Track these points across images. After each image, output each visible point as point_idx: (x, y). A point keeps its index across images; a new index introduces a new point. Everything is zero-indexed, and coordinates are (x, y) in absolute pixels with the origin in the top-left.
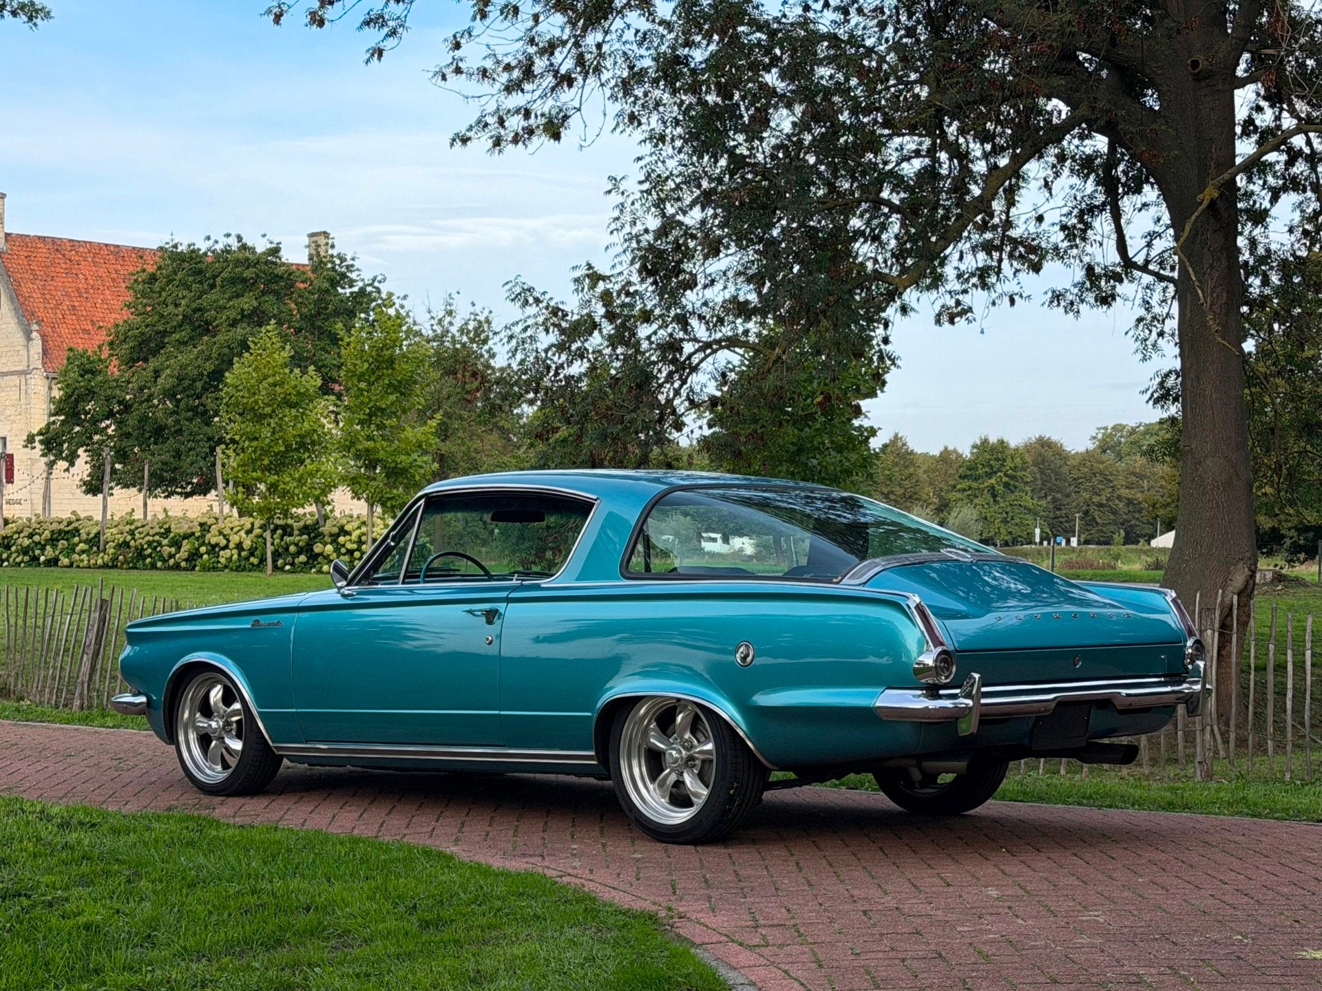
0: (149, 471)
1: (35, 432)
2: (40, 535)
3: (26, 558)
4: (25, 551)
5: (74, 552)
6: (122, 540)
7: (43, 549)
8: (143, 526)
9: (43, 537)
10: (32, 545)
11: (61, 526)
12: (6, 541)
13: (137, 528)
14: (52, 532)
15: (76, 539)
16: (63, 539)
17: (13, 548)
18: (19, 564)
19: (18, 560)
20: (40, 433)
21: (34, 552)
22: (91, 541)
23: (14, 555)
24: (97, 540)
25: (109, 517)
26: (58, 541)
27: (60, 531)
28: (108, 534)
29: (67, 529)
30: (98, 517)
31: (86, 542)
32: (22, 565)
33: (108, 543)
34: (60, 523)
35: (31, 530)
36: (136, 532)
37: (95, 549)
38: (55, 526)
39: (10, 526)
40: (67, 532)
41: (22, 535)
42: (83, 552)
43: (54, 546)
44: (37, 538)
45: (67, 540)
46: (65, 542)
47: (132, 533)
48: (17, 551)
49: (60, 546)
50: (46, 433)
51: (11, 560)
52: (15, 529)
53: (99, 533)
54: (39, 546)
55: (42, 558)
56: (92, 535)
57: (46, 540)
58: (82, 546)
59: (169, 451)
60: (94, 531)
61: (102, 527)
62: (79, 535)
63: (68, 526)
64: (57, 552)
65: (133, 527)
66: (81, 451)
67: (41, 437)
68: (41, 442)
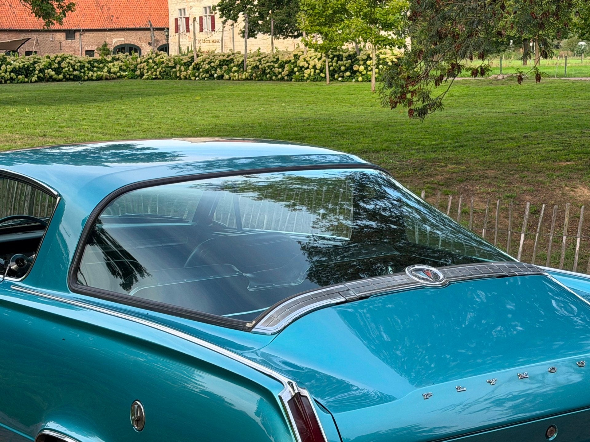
0: (274, 25)
1: (216, 4)
2: (214, 62)
3: (208, 75)
4: (207, 71)
5: (231, 71)
6: (255, 65)
7: (216, 70)
8: (265, 57)
9: (215, 64)
10: (210, 68)
11: (225, 58)
12: (197, 66)
13: (262, 58)
14: (220, 61)
15: (232, 65)
16: (225, 65)
17: (201, 70)
18: (204, 79)
19: (204, 76)
20: (219, 5)
21: (211, 72)
22: (239, 65)
23: (202, 74)
24: (242, 65)
25: (248, 52)
26: (223, 65)
27: (224, 60)
28: (247, 62)
29: (227, 59)
30: (243, 52)
31: (237, 66)
32: (206, 79)
33: (248, 66)
34: (224, 56)
35: (209, 60)
36: (262, 60)
37: (242, 69)
38: (221, 58)
39: (199, 58)
40: (228, 61)
41: (205, 63)
42: (236, 71)
43: (221, 68)
44: (212, 64)
45: (227, 65)
46: (226, 66)
47: (260, 60)
48: (203, 71)
49: (224, 69)
50: (222, 5)
51: (200, 76)
52: (202, 60)
53: (243, 61)
54: (214, 69)
55: (215, 75)
56: (240, 62)
57: (217, 66)
58: (235, 68)
59: (284, 13)
60: (241, 60)
61: (245, 58)
62: (233, 63)
63: (228, 57)
64: (223, 72)
65: (260, 58)
66: (241, 14)
67: (219, 8)
68: (220, 10)
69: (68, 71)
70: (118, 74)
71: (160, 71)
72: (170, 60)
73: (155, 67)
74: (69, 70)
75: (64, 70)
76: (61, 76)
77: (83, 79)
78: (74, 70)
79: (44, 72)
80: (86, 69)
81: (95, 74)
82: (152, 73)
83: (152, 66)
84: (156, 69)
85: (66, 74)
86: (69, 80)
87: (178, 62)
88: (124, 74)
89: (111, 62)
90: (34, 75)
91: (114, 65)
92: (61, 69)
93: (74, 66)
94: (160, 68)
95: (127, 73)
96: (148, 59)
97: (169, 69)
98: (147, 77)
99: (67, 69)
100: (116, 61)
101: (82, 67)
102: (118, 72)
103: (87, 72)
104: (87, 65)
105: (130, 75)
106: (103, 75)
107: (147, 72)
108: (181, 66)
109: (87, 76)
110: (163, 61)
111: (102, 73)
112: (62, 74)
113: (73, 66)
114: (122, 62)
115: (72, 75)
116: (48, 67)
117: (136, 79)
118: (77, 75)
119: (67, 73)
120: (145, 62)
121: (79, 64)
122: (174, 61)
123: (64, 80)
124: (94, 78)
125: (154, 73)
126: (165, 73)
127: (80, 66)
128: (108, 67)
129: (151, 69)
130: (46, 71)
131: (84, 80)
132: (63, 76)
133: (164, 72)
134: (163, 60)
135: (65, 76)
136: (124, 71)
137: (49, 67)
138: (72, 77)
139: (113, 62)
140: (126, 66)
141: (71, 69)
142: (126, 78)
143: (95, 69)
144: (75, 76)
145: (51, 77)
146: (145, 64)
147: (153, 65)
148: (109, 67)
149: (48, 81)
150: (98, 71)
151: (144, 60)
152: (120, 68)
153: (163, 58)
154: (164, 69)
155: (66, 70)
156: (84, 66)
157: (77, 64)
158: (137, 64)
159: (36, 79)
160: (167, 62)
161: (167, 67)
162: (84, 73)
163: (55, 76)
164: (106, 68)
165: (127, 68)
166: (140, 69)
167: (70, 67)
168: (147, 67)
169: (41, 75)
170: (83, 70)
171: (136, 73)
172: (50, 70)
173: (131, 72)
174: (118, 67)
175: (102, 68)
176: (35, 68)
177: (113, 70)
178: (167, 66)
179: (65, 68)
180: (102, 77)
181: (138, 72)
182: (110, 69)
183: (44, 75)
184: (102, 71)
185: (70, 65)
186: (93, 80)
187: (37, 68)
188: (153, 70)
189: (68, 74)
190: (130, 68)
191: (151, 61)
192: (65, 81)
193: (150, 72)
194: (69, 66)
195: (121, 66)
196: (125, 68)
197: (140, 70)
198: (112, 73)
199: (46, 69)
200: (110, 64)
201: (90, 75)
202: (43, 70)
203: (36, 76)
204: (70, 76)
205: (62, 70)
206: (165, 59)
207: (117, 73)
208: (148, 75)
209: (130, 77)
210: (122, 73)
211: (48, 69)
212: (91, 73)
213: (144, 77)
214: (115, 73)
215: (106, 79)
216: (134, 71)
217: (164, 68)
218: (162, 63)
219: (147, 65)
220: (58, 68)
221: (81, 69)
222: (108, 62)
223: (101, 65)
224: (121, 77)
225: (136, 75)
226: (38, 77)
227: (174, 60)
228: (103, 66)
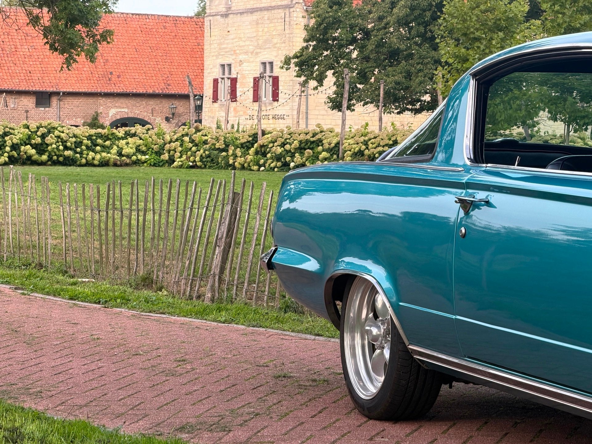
0: (384, 89)
1: (291, 55)
2: (290, 144)
3: (279, 164)
4: (278, 158)
5: (318, 158)
6: (357, 149)
7: (293, 156)
8: (375, 138)
9: (293, 146)
10: (284, 153)
11: (308, 137)
12: (263, 149)
13: (370, 140)
14: (301, 142)
15: (320, 148)
16: (309, 148)
17: (269, 155)
18: (273, 169)
19: (272, 165)
20: (296, 57)
21: (285, 159)
22: (331, 150)
23: (269, 161)
24: (337, 149)
25: (347, 129)
26: (305, 149)
27: (307, 141)
28: (346, 144)
29: (312, 139)
30: (338, 130)
31: (329, 150)
32: (276, 169)
33: (346, 151)
34: (306, 134)
35: (283, 140)
36: (369, 143)
37: (335, 156)
38: (302, 137)
39: (266, 136)
40: (313, 142)
41: (276, 144)
42: (326, 159)
43: (302, 154)
44: (287, 147)
45: (312, 149)
46: (310, 151)
47: (366, 143)
48: (272, 158)
49: (306, 155)
50: (301, 56)
51: (267, 165)
52: (270, 139)
53: (338, 143)
54: (289, 154)
55: (292, 164)
56: (333, 145)
57: (296, 149)
58: (324, 154)
59: (401, 73)
60: (334, 141)
61: (342, 138)
62: (322, 145)
63: (313, 137)
64: (304, 159)
65: (366, 138)
66: (330, 73)
67: (296, 60)
68: (296, 65)
69: (55, 150)
70: (134, 158)
71: (201, 156)
72: (217, 139)
73: (194, 149)
74: (57, 148)
75: (49, 148)
76: (45, 157)
77: (78, 163)
78: (66, 148)
79: (20, 149)
80: (84, 147)
81: (98, 157)
82: (188, 158)
83: (189, 147)
84: (195, 152)
85: (53, 154)
86: (56, 163)
87: (232, 142)
88: (143, 158)
89: (123, 138)
90: (3, 153)
91: (127, 143)
92: (45, 146)
93: (66, 142)
94: (202, 151)
95: (147, 157)
96: (183, 136)
97: (216, 152)
98: (180, 163)
99: (54, 146)
100: (131, 137)
101: (79, 144)
102: (134, 154)
103: (85, 152)
104: (85, 141)
105: (152, 160)
106: (110, 158)
107: (181, 157)
108: (235, 149)
109: (86, 158)
110: (207, 140)
111: (109, 155)
112: (47, 154)
113: (64, 142)
114: (141, 139)
115: (61, 156)
116: (25, 142)
117: (162, 166)
118: (69, 157)
119: (55, 153)
120: (177, 140)
121: (74, 140)
122: (224, 141)
123: (50, 163)
124: (96, 162)
125: (192, 159)
126: (208, 159)
127: (75, 142)
128: (118, 147)
129: (187, 152)
130: (23, 148)
131: (81, 165)
132: (48, 156)
133: (207, 158)
134: (206, 138)
135: (50, 158)
136: (144, 153)
137: (27, 142)
138: (61, 159)
139: (127, 139)
140: (146, 146)
141: (61, 148)
142: (145, 164)
143: (98, 148)
144: (66, 158)
145: (29, 158)
146: (178, 143)
147: (191, 145)
148: (120, 146)
149: (24, 164)
150: (102, 151)
151: (175, 137)
152: (136, 148)
153: (206, 135)
154: (207, 153)
155: (54, 148)
156: (81, 143)
157: (71, 139)
158: (165, 144)
159: (7, 159)
160: (214, 141)
161: (213, 150)
162: (81, 153)
163: (36, 157)
164: (115, 147)
165: (148, 149)
166: (169, 151)
167: (60, 143)
168: (180, 149)
169: (14, 153)
170: (78, 150)
171: (162, 157)
172: (29, 146)
173: (154, 155)
174: (134, 146)
175: (108, 147)
176: (5, 142)
177: (127, 150)
178: (213, 147)
179: (51, 145)
180: (108, 161)
181: (166, 157)
182: (122, 149)
183: (18, 155)
184: (108, 153)
185: (59, 140)
186: (94, 166)
187: (9, 143)
188: (189, 153)
189: (56, 155)
190: (153, 149)
191: (187, 139)
192: (51, 165)
193: (184, 157)
194: (58, 142)
195: (139, 146)
196: (144, 149)
197: (169, 153)
198: (123, 156)
199: (22, 145)
200: (121, 141)
201: (90, 157)
202: (17, 147)
203: (6, 154)
204: (58, 159)
205: (47, 148)
206: (209, 136)
207: (132, 156)
208: (181, 161)
209: (152, 164)
210: (139, 157)
211: (26, 144)
212: (91, 154)
213: (175, 163)
214: (128, 156)
215: (115, 165)
216: (159, 153)
217: (209, 150)
218: (205, 142)
219: (181, 145)
220: (41, 144)
221: (76, 147)
222: (119, 139)
223: (108, 143)
224: (137, 163)
225: (163, 160)
226: (9, 157)
227: (225, 138)
228: (111, 144)
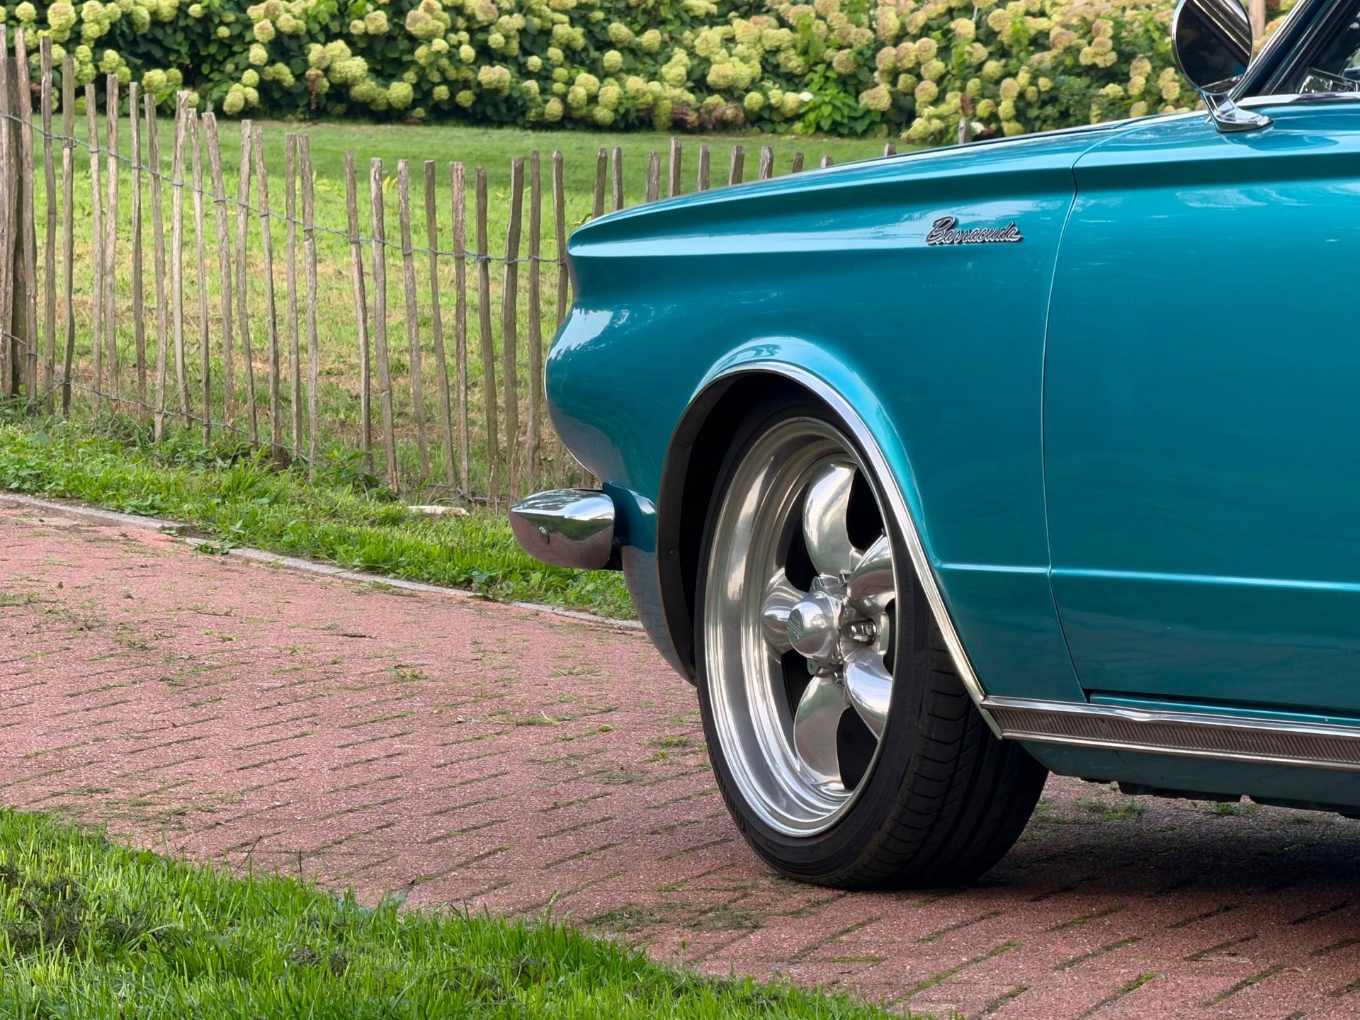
69: (444, 62)
70: (754, 99)
71: (1021, 95)
72: (1088, 30)
73: (993, 67)
74: (452, 54)
75: (421, 52)
76: (400, 90)
77: (532, 115)
78: (486, 54)
79: (302, 52)
80: (555, 53)
81: (611, 91)
82: (968, 106)
83: (975, 61)
84: (998, 82)
85: (436, 77)
86: (444, 114)
87: (1143, 42)
88: (791, 100)
89: (711, 20)
90: (240, 69)
91: (730, 41)
92: (403, 44)
93: (485, 29)
94: (1024, 77)
95: (806, 96)
96: (951, 13)
97: (1078, 83)
98: (937, 124)
99: (439, 44)
100: (745, 16)
101: (536, 39)
102: (755, 85)
103: (561, 73)
104: (563, 30)
105: (827, 110)
106: (657, 99)
107: (938, 100)
108: (1157, 71)
109: (563, 98)
110: (1045, 34)
111: (655, 86)
112: (410, 75)
113: (478, 30)
114: (782, 23)
115: (466, 85)
116: (325, 29)
117: (864, 134)
118: (496, 91)
119: (442, 72)
120: (926, 30)
121: (517, 21)
122: (1115, 38)
123: (420, 112)
124: (603, 114)
125: (983, 107)
126: (1050, 110)
127: (523, 32)
128: (691, 53)
129: (965, 80)
130: (315, 51)
131: (543, 125)
132: (416, 87)
133: (1044, 104)
134: (1042, 23)
135: (422, 92)
136: (793, 81)
137: (335, 27)
138: (465, 97)
139: (728, 22)
140: (805, 52)
141: (467, 52)
142: (798, 126)
143: (613, 57)
144: (487, 95)
145: (341, 91)
146: (930, 43)
147: (981, 51)
148: (701, 51)
149: (318, 113)
150: (629, 71)
151: (921, 18)
152: (764, 62)
153: (1042, 14)
154: (1044, 83)
155: (438, 53)
156: (546, 33)
157: (505, 18)
158: (879, 45)
159: (253, 95)
160: (1074, 38)
161: (1068, 72)
162: (544, 77)
163: (366, 88)
164: (680, 55)
165: (811, 68)
166: (894, 75)
167: (464, 36)
168: (938, 66)
169: (283, 72)
170: (534, 62)
171: (866, 99)
172: (340, 44)
173: (832, 91)
174: (756, 53)
175: (652, 55)
176: (249, 25)
177: (724, 69)
178: (1069, 61)
179: (429, 39)
180: (651, 109)
181: (878, 97)
182: (707, 61)
183: (299, 77)
184: (653, 76)
185: (461, 22)
186: (596, 127)
187: (262, 29)
188: (973, 84)
189: (445, 81)
190: (829, 65)
191: (965, 26)
192: (424, 122)
193: (953, 99)
194: (454, 29)
195: (778, 50)
196: (794, 62)
197: (894, 83)
198: (711, 90)
199: (314, 39)
200: (705, 31)
201: (579, 92)
202: (293, 45)
203: (250, 76)
204: (453, 95)
205: (412, 51)
206: (1056, 18)
207: (747, 91)
208: (941, 117)
209: (826, 125)
210: (776, 95)
211: (330, 37)
212: (585, 82)
213: (918, 125)
214: (731, 92)
215: (679, 125)
216: (852, 84)
217: (1053, 71)
218: (1039, 42)
219: (944, 52)
220: (389, 38)
221: (527, 52)
222: (697, 21)
223: (652, 38)
224: (766, 119)
225: (868, 112)
226: (264, 87)
227: (1119, 25)
228: (664, 44)
